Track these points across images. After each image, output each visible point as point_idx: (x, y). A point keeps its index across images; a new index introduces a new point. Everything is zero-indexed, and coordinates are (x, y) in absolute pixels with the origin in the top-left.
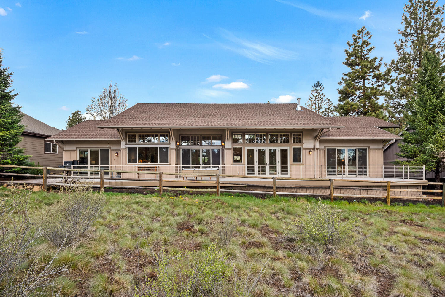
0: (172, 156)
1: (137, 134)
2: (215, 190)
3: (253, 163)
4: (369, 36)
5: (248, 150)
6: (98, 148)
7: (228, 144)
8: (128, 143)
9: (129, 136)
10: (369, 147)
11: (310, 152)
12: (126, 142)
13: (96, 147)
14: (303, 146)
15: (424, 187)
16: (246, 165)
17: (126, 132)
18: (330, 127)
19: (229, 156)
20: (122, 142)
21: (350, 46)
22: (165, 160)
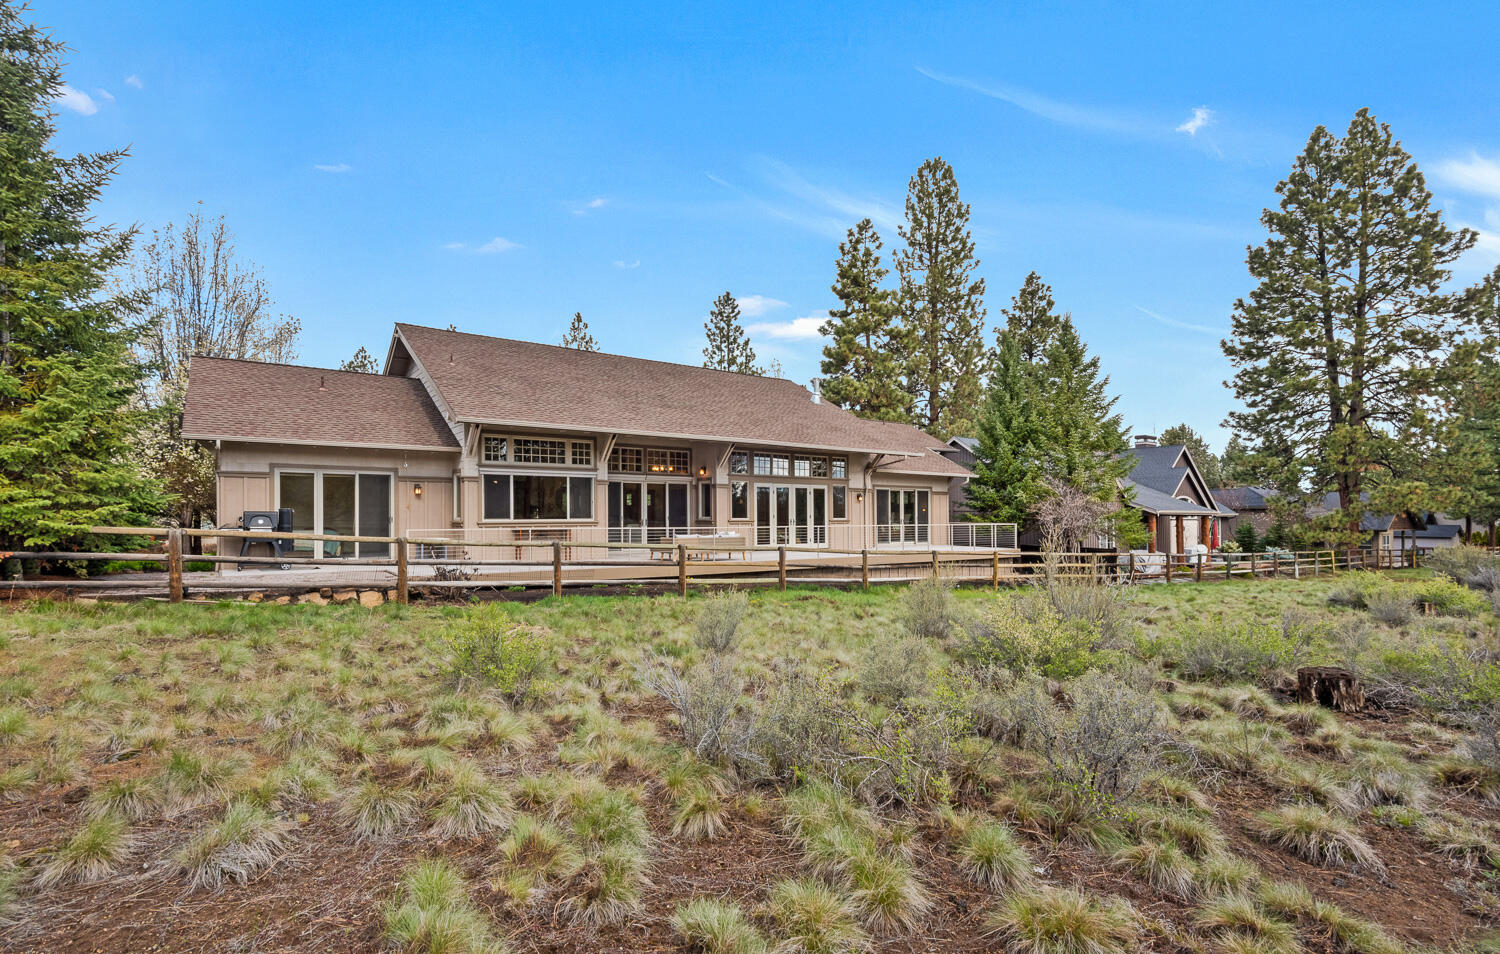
0: (602, 499)
1: (510, 439)
4: (877, 243)
5: (758, 489)
6: (355, 469)
7: (723, 476)
8: (484, 461)
9: (487, 441)
10: (930, 488)
11: (858, 497)
12: (480, 460)
13: (340, 468)
14: (848, 485)
15: (1015, 560)
16: (756, 522)
17: (483, 432)
18: (906, 453)
19: (724, 502)
20: (464, 459)
21: (844, 254)
22: (583, 510)
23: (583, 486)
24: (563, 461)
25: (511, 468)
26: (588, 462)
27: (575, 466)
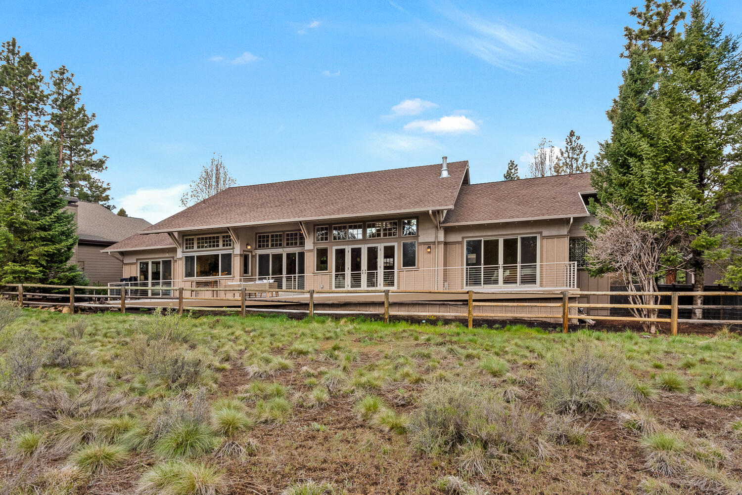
0: (237, 264)
1: (195, 238)
2: (240, 309)
3: (343, 270)
5: (337, 250)
7: (309, 244)
8: (185, 250)
9: (187, 240)
10: (541, 233)
11: (429, 248)
12: (183, 249)
14: (418, 240)
16: (334, 273)
17: (183, 236)
19: (311, 261)
20: (178, 250)
22: (228, 270)
23: (228, 258)
24: (218, 246)
25: (196, 252)
26: (230, 245)
27: (224, 248)
